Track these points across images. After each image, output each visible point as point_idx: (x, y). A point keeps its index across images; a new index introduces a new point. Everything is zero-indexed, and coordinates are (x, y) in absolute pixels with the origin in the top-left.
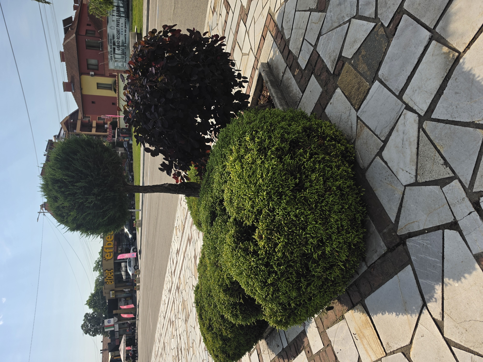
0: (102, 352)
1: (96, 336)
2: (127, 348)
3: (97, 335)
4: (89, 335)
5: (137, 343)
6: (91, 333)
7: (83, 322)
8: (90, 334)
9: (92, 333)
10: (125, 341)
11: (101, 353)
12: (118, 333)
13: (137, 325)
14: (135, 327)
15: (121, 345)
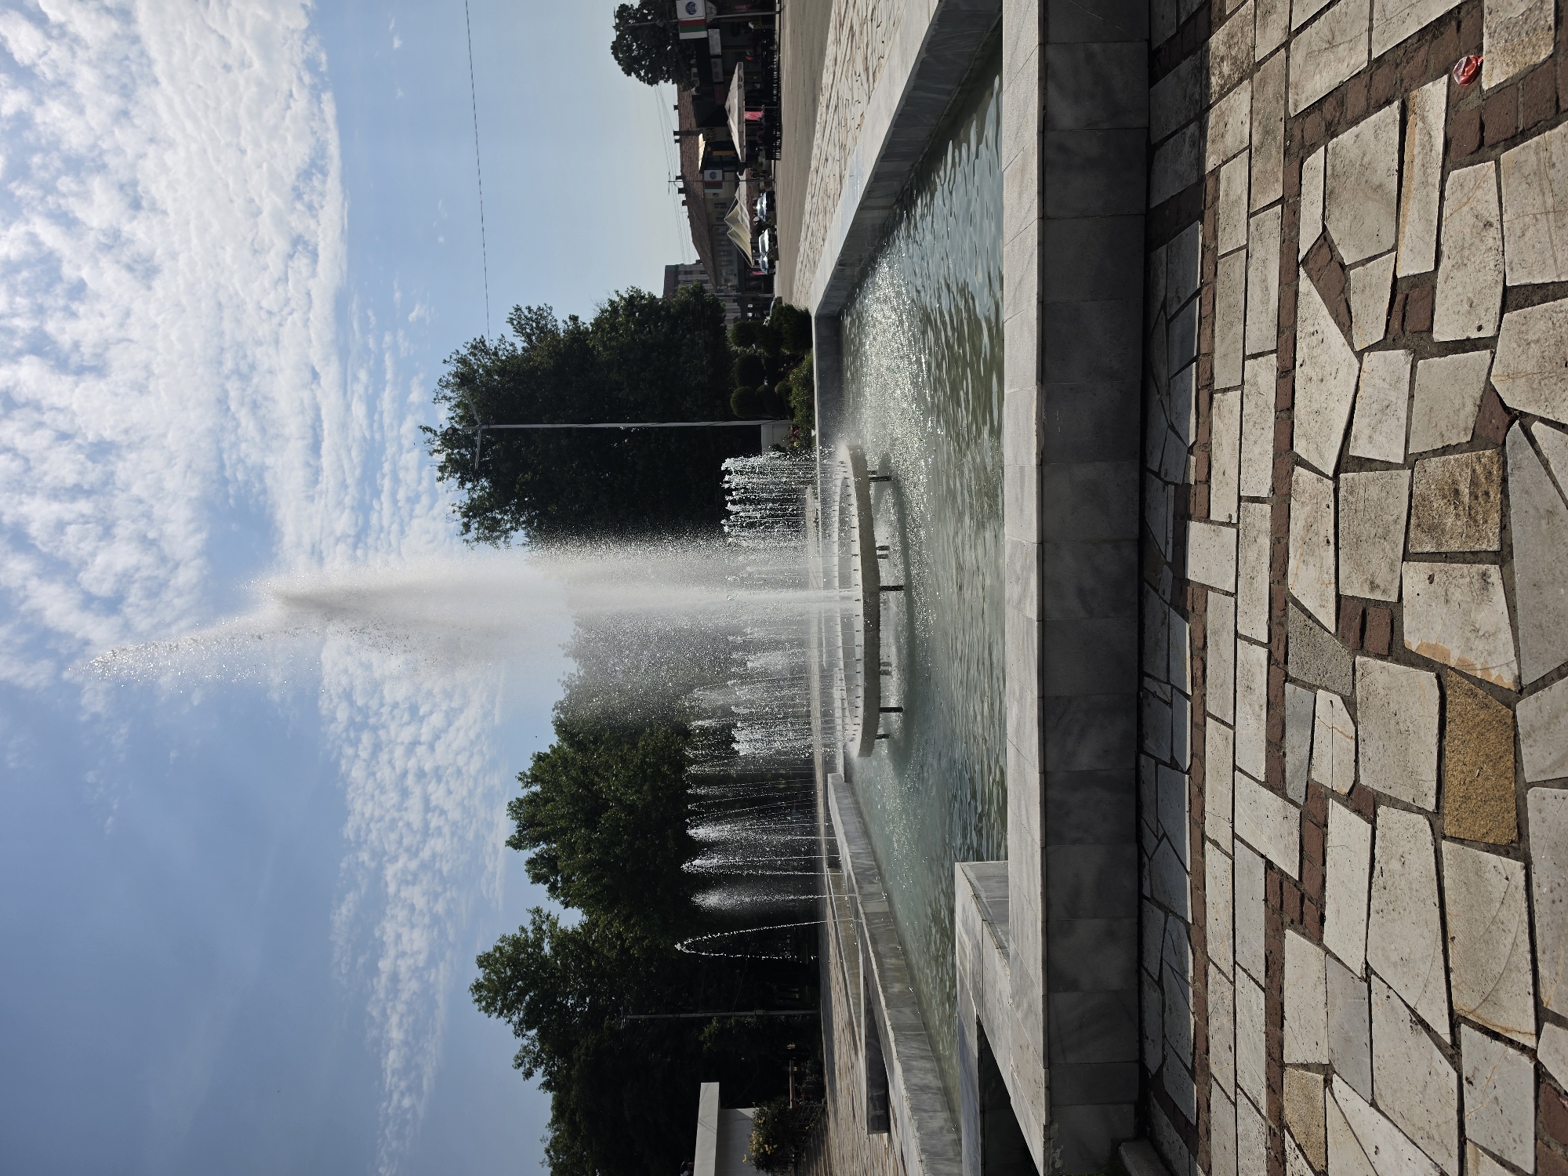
0: (677, 137)
1: (657, 83)
2: (747, 115)
3: (661, 82)
4: (638, 80)
5: (777, 95)
6: (643, 74)
7: (613, 35)
8: (638, 76)
9: (646, 74)
10: (742, 83)
11: (676, 141)
12: (719, 61)
13: (777, 37)
14: (772, 42)
15: (730, 95)
